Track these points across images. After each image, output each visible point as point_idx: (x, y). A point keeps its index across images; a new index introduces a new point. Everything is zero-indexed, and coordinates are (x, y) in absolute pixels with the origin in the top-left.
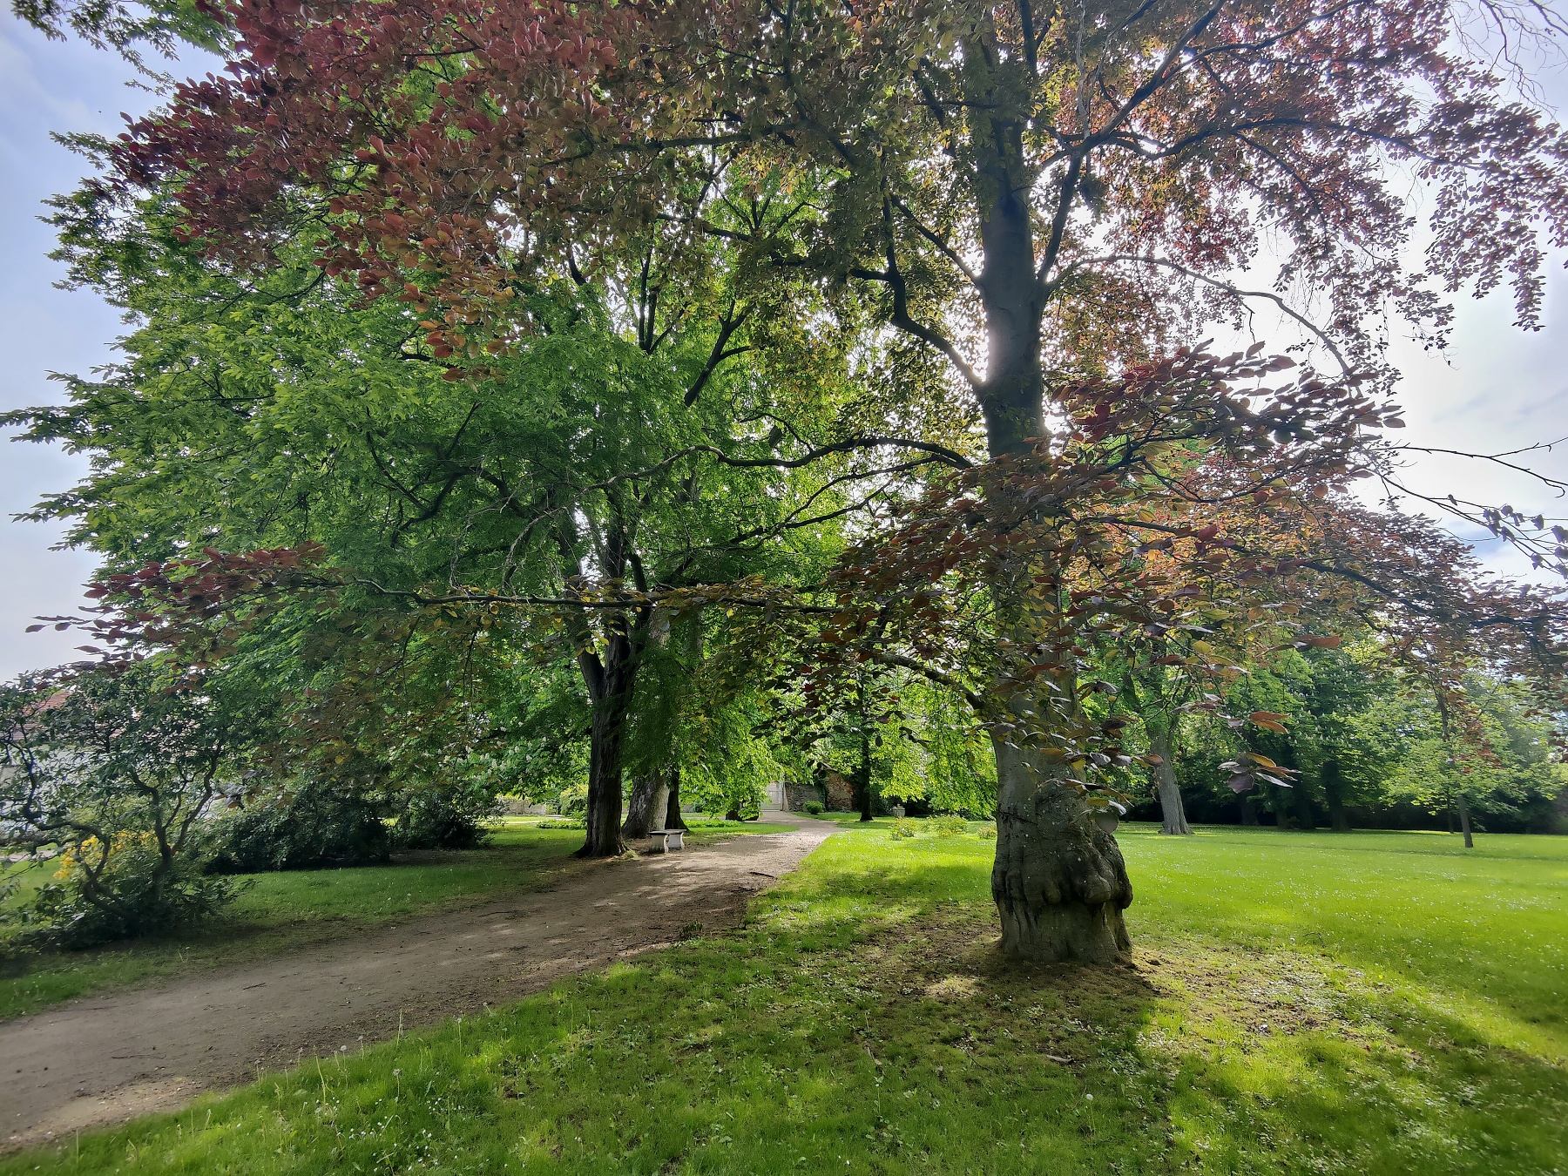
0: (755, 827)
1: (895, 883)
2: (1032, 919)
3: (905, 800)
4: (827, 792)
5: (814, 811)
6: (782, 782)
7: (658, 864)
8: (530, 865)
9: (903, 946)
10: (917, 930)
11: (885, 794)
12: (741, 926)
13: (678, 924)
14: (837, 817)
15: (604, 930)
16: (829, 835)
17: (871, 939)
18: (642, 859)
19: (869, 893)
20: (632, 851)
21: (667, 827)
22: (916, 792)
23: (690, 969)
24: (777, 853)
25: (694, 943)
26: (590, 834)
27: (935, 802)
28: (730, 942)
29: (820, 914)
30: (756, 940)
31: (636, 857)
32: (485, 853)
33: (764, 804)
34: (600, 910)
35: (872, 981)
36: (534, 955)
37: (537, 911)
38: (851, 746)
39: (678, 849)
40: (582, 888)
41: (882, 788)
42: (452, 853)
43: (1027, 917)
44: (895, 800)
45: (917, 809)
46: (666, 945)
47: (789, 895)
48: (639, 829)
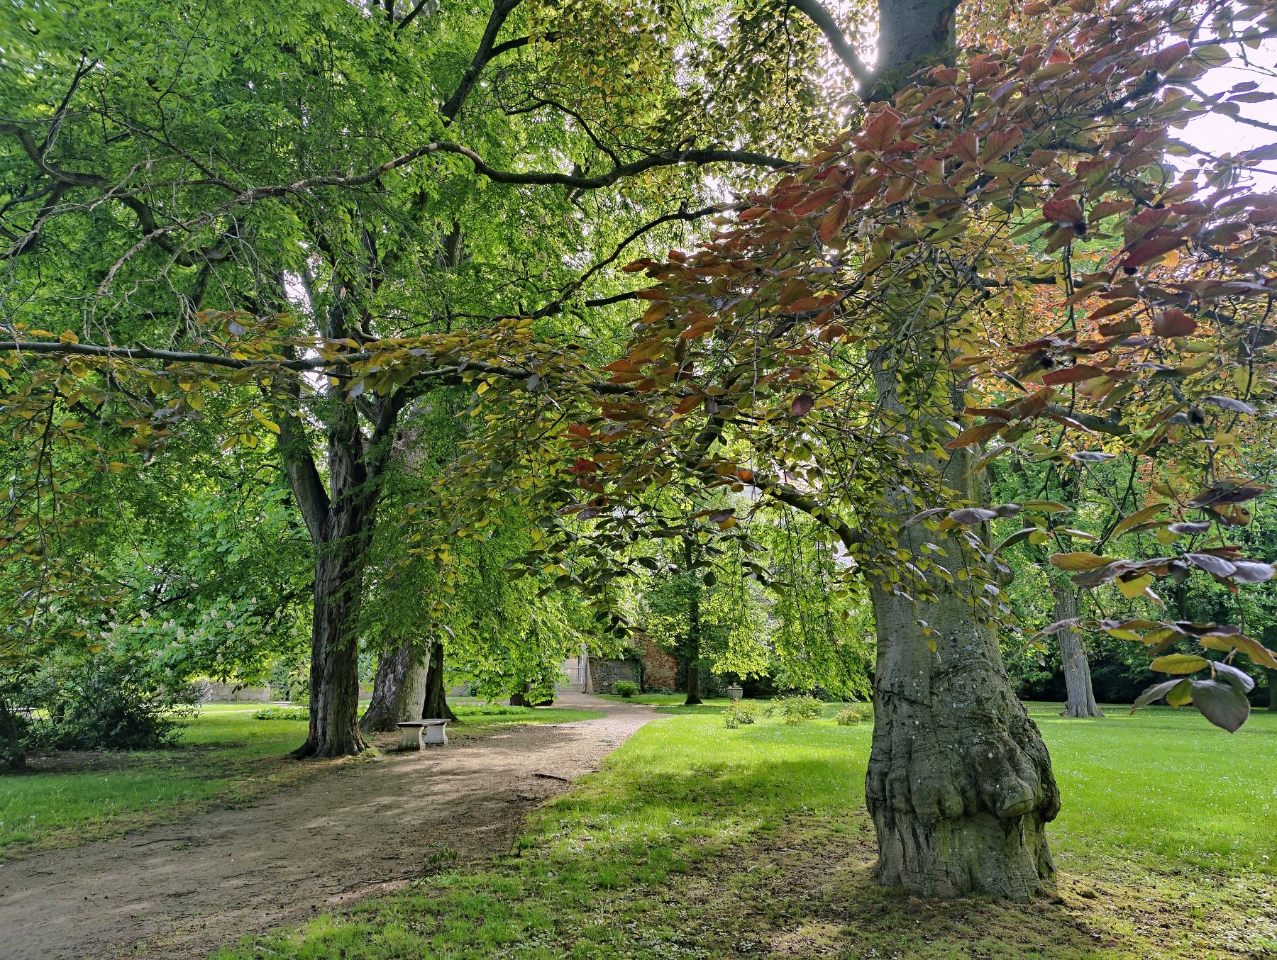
0: (548, 715)
1: (730, 785)
2: (922, 839)
3: (743, 678)
4: (643, 670)
5: (626, 694)
6: (585, 656)
7: (407, 765)
8: (226, 770)
9: (741, 876)
10: (759, 851)
11: (717, 669)
12: (515, 851)
13: (424, 851)
14: (655, 700)
15: (313, 863)
16: (643, 723)
17: (696, 868)
18: (386, 759)
19: (694, 800)
20: (374, 747)
21: (425, 716)
22: (758, 666)
23: (430, 920)
24: (573, 748)
25: (443, 880)
26: (314, 726)
27: (780, 680)
28: (495, 877)
29: (623, 831)
30: (533, 874)
31: (379, 757)
32: (167, 755)
33: (560, 684)
34: (313, 832)
35: (698, 931)
36: (202, 904)
37: (222, 837)
38: (675, 610)
39: (440, 744)
40: (295, 802)
41: (713, 662)
42: (119, 756)
43: (915, 835)
44: (731, 678)
45: (757, 689)
46: (401, 885)
47: (585, 806)
48: (384, 719)
